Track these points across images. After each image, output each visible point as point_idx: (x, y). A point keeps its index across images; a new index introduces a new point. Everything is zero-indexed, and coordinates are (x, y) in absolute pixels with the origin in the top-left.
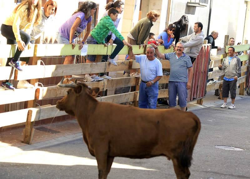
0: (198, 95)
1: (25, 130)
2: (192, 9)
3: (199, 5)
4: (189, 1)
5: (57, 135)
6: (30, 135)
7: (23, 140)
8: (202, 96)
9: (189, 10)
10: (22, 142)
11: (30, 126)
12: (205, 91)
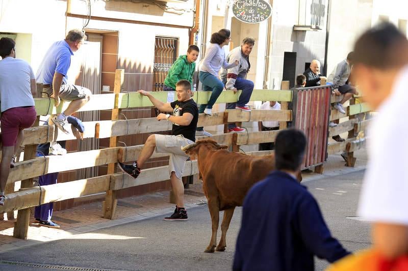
0: (316, 159)
1: (105, 202)
2: (300, 35)
3: (311, 28)
4: (297, 24)
5: (140, 210)
6: (112, 209)
7: (103, 215)
8: (322, 161)
9: (296, 36)
10: (103, 217)
11: (111, 197)
12: (326, 154)
